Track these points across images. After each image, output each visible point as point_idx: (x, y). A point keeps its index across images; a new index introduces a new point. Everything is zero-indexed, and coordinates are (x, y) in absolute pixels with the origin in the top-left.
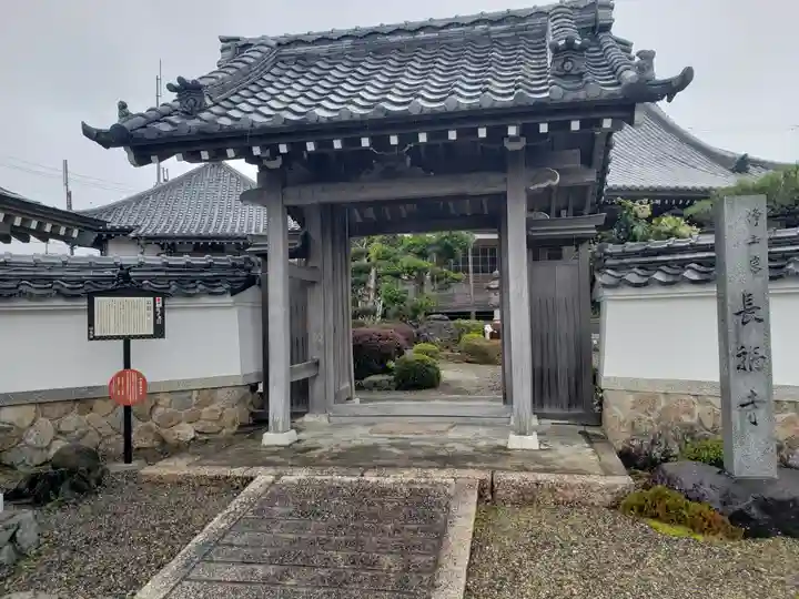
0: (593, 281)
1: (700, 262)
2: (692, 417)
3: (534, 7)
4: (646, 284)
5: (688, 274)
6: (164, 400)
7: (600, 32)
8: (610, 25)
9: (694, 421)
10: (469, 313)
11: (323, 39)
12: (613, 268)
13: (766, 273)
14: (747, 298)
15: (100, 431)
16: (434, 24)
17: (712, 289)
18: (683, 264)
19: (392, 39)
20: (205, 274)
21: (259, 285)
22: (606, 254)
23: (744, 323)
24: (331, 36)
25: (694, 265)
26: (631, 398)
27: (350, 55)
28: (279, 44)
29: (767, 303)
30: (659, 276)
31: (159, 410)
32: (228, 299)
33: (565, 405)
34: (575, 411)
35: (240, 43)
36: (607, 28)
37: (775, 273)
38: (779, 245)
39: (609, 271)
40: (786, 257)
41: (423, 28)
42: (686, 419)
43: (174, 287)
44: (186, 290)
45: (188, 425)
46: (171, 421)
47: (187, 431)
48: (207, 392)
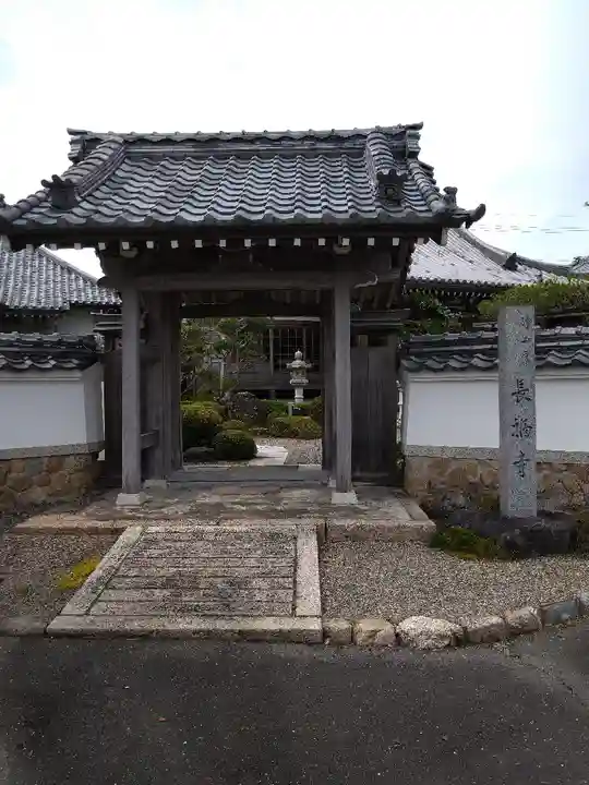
0: (398, 365)
1: (483, 352)
2: (475, 476)
3: (355, 129)
4: (442, 370)
5: (475, 361)
6: (18, 465)
7: (409, 157)
8: (418, 153)
9: (477, 479)
11: (168, 141)
12: (418, 355)
13: (534, 364)
14: (520, 383)
16: (270, 136)
17: (495, 375)
18: (471, 354)
22: (410, 343)
23: (517, 402)
24: (174, 138)
25: (480, 355)
26: (429, 462)
27: (193, 157)
28: (126, 142)
29: (533, 387)
30: (453, 363)
31: (13, 475)
32: (78, 374)
33: (374, 469)
34: (380, 475)
35: (88, 137)
36: (414, 155)
37: (541, 363)
38: (543, 341)
39: (413, 358)
40: (547, 351)
41: (258, 138)
42: (472, 479)
43: (29, 362)
44: (39, 365)
45: (39, 489)
46: (24, 485)
47: (38, 494)
48: (56, 459)
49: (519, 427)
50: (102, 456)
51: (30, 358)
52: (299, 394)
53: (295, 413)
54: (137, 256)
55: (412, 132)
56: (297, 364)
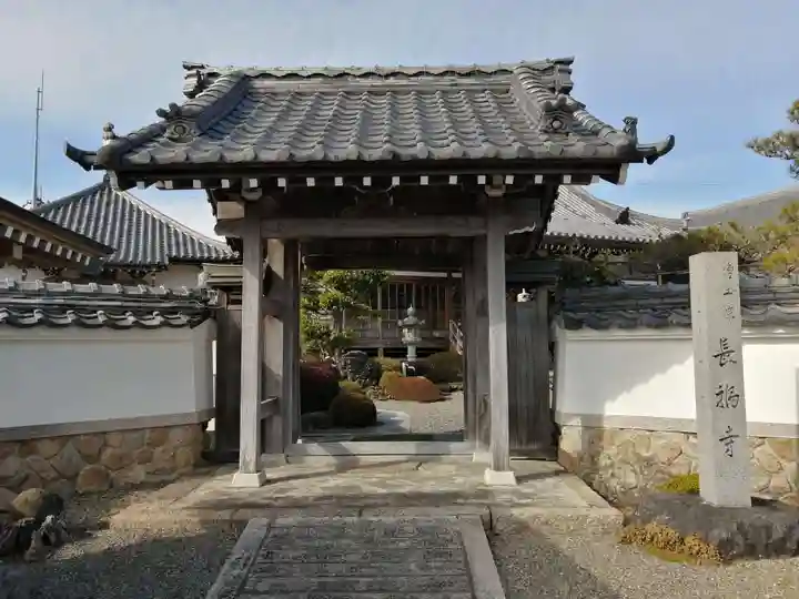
0: (551, 320)
2: (647, 450)
3: (499, 65)
6: (114, 440)
7: (561, 93)
8: (571, 88)
9: (650, 454)
10: (376, 349)
11: (292, 75)
13: (740, 320)
14: (723, 342)
15: (44, 475)
18: (639, 309)
19: (364, 82)
20: (163, 305)
21: (215, 318)
23: (722, 365)
28: (246, 76)
29: (739, 347)
31: (109, 451)
33: (524, 441)
34: (534, 447)
35: (204, 71)
36: (567, 91)
41: (394, 74)
42: (644, 453)
43: (131, 319)
44: (143, 322)
45: (139, 467)
46: (122, 462)
47: (139, 473)
48: (160, 432)
49: (725, 395)
50: (211, 426)
51: (134, 314)
52: (411, 352)
53: (409, 373)
54: (261, 198)
55: (563, 67)
56: (410, 320)
